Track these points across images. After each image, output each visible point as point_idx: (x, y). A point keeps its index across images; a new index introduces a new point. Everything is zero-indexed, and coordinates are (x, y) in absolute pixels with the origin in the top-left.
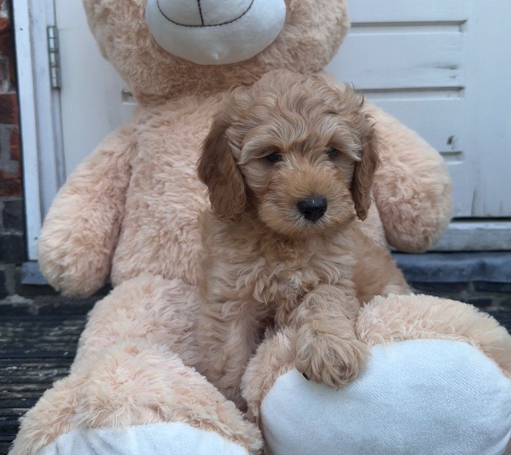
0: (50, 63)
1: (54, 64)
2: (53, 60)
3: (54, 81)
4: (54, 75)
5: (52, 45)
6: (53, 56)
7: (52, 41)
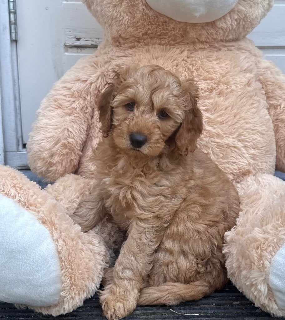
0: (10, 21)
1: (13, 22)
2: (12, 19)
3: (13, 35)
4: (13, 31)
5: (12, 8)
6: (12, 15)
7: (11, 5)
